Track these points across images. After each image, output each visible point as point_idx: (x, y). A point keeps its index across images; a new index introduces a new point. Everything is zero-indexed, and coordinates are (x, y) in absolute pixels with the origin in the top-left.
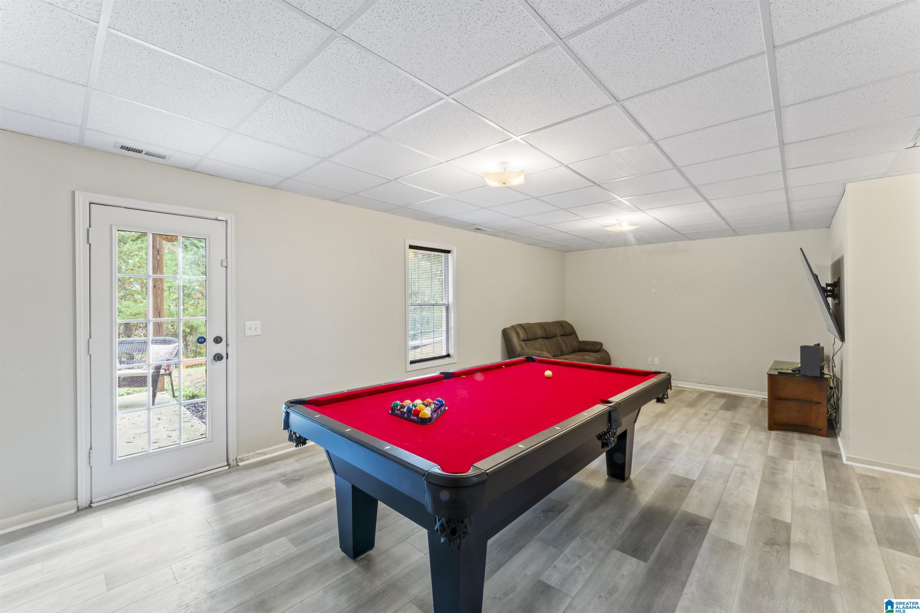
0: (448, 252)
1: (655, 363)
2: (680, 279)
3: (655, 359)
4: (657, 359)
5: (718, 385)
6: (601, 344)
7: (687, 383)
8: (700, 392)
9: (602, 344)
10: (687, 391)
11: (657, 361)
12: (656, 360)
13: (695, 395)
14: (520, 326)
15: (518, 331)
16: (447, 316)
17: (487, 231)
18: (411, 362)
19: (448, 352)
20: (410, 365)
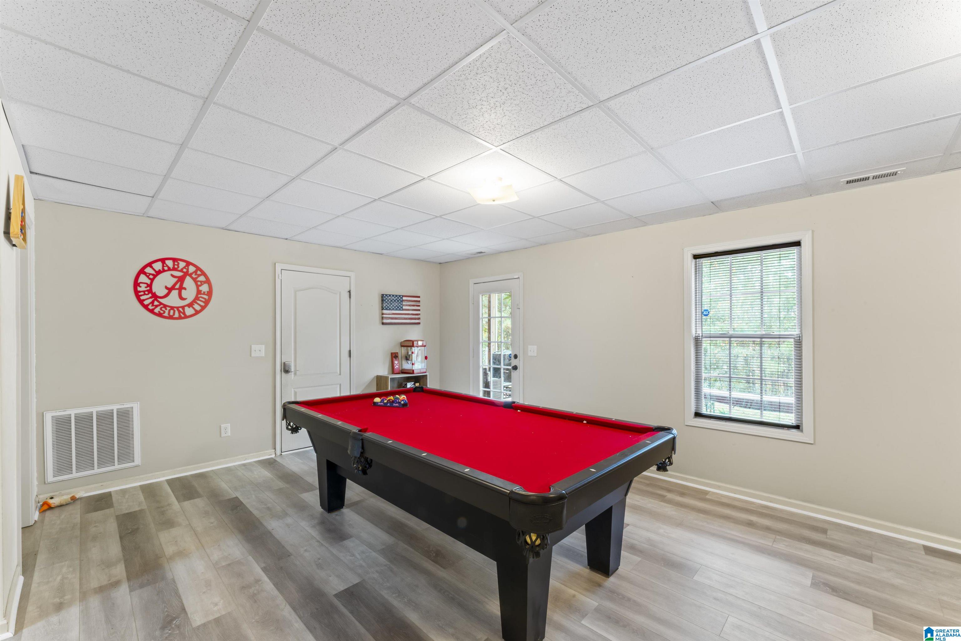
0: (797, 244)
16: (798, 358)
17: (899, 172)
18: (698, 415)
19: (799, 422)
20: (694, 418)
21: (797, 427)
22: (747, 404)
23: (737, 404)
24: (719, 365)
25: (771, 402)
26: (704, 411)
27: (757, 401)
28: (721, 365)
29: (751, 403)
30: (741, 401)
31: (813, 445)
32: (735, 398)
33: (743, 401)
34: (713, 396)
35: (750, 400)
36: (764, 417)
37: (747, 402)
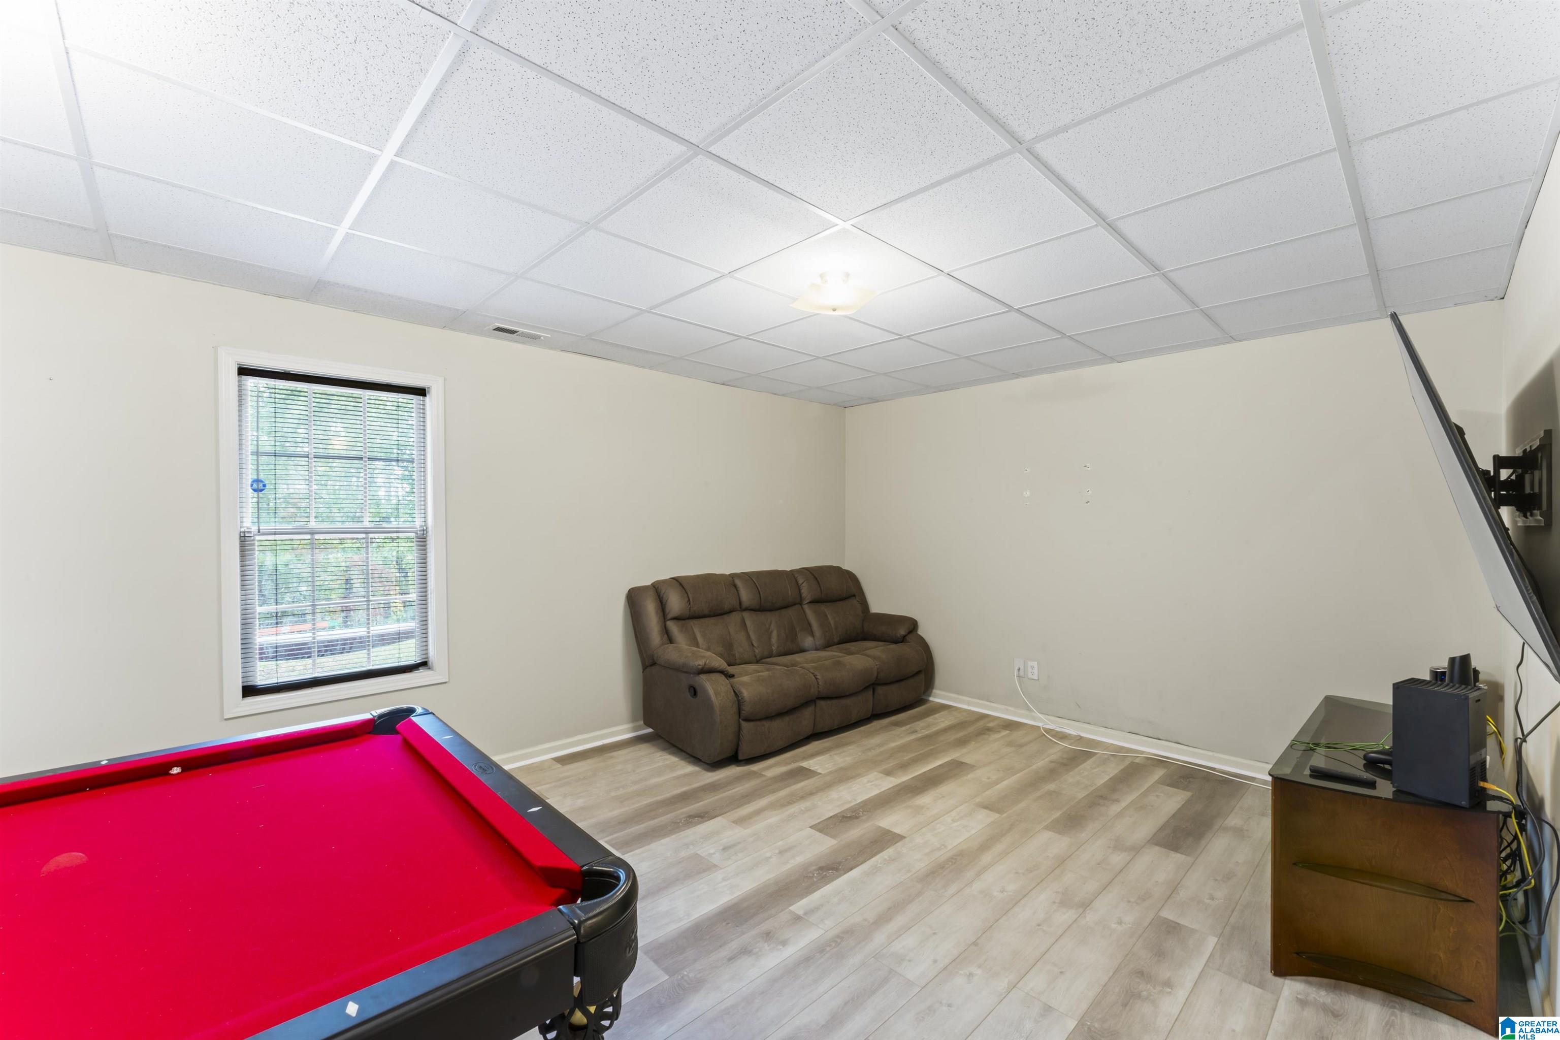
0: (421, 392)
1: (1030, 676)
2: (1088, 465)
3: (1030, 664)
4: (1035, 664)
5: (1180, 742)
6: (912, 625)
7: (1103, 729)
8: (1127, 762)
9: (916, 621)
10: (1094, 759)
11: (1036, 671)
12: (1033, 667)
13: (1112, 770)
14: (676, 582)
15: (664, 596)
16: (422, 561)
17: (542, 338)
18: (249, 691)
19: (424, 656)
20: (243, 700)
21: (424, 664)
22: (344, 648)
23: (326, 651)
24: (291, 586)
25: (382, 635)
26: (261, 680)
27: (361, 639)
28: (295, 585)
29: (352, 643)
30: (333, 645)
31: (446, 684)
32: (323, 642)
33: (337, 644)
34: (281, 647)
35: (350, 639)
36: (372, 663)
37: (345, 644)
